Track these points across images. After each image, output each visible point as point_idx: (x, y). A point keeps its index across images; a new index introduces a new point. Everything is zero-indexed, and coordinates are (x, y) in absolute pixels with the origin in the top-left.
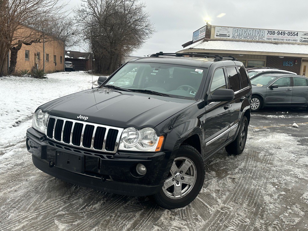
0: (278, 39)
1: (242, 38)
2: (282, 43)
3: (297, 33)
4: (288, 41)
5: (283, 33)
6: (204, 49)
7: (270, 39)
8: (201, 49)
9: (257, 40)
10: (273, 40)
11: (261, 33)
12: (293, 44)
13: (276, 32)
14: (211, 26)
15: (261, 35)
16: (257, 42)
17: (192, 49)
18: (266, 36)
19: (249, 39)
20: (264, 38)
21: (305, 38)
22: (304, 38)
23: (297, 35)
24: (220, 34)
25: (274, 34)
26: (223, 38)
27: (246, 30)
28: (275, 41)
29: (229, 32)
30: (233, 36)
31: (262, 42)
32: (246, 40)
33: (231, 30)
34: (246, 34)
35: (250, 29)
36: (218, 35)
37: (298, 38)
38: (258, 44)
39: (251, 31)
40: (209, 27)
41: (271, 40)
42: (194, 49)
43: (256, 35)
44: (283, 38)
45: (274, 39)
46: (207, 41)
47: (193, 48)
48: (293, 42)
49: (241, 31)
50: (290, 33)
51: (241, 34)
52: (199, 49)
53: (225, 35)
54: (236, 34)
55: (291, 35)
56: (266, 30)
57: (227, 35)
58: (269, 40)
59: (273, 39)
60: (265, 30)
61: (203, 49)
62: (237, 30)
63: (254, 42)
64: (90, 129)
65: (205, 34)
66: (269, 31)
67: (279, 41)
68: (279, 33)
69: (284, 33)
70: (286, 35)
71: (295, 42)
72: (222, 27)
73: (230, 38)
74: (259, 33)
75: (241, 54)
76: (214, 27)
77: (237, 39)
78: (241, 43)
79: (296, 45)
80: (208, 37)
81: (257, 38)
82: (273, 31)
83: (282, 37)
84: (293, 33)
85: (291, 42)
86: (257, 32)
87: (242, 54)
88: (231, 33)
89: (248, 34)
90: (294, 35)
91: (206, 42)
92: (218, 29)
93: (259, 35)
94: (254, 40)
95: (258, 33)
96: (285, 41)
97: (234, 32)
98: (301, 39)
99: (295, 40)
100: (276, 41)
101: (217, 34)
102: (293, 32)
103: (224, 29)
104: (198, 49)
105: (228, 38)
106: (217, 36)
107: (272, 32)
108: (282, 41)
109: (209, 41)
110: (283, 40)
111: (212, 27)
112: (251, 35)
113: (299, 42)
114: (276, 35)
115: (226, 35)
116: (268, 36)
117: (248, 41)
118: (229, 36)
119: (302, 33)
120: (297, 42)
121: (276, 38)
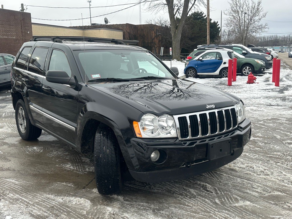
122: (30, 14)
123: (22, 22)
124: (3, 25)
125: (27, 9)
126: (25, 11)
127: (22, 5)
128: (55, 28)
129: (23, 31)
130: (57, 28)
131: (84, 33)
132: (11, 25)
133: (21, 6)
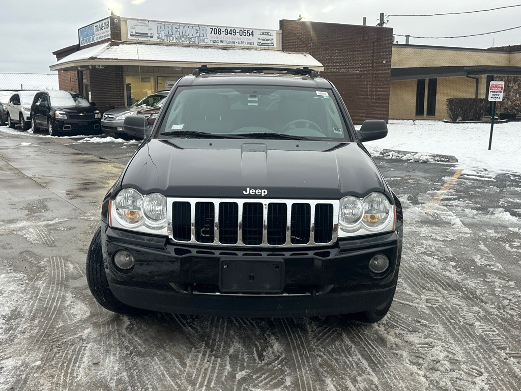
0: (227, 42)
1: (173, 40)
2: (233, 48)
3: (253, 32)
4: (241, 45)
5: (232, 32)
6: (117, 59)
7: (215, 41)
8: (112, 59)
9: (197, 43)
10: (220, 44)
11: (201, 31)
12: (248, 49)
13: (223, 30)
14: (119, 18)
15: (201, 35)
16: (198, 46)
17: (95, 60)
18: (210, 38)
19: (185, 42)
20: (206, 41)
21: (264, 40)
22: (262, 40)
23: (253, 35)
24: (136, 33)
25: (220, 33)
26: (141, 39)
27: (178, 27)
28: (223, 44)
29: (150, 29)
30: (159, 37)
31: (205, 47)
32: (180, 44)
33: (153, 26)
34: (178, 33)
35: (184, 25)
36: (134, 33)
37: (255, 40)
38: (200, 49)
39: (186, 28)
40: (116, 21)
41: (217, 44)
42: (99, 59)
43: (195, 35)
44: (233, 40)
45: (221, 41)
46: (117, 44)
47: (96, 58)
48: (249, 45)
49: (170, 28)
50: (243, 32)
51: (170, 33)
52: (109, 59)
53: (145, 35)
54: (163, 33)
55: (245, 34)
56: (208, 26)
57: (149, 35)
58: (214, 44)
59: (219, 42)
60: (206, 27)
61: (115, 59)
62: (163, 26)
63: (193, 46)
64: (277, 211)
65: (110, 33)
66: (212, 29)
67: (228, 44)
68: (227, 32)
69: (234, 31)
70: (238, 35)
71: (251, 46)
72: (138, 20)
73: (155, 39)
74: (199, 31)
75: (177, 67)
76: (126, 20)
77: (166, 41)
78: (173, 47)
79: (253, 51)
80: (116, 38)
81: (197, 39)
82: (219, 28)
83: (232, 38)
84: (246, 32)
85: (245, 45)
86: (195, 30)
87: (179, 68)
88: (154, 31)
89: (181, 34)
90: (248, 34)
91: (115, 47)
92: (131, 24)
93: (198, 35)
94: (191, 42)
95: (197, 31)
96: (237, 44)
97: (159, 30)
98: (259, 41)
99: (251, 43)
100: (225, 44)
101: (132, 32)
102: (247, 30)
103: (143, 24)
104: (106, 59)
105: (151, 39)
106: (132, 35)
107: (217, 31)
108: (233, 45)
109: (120, 45)
110: (233, 42)
111: (121, 19)
112: (187, 34)
113: (255, 45)
114: (223, 34)
115: (147, 34)
116: (212, 37)
117: (183, 46)
118: (152, 37)
119: (259, 32)
120: (253, 46)
121: (224, 40)
122: (391, 29)
123: (375, 44)
124: (342, 50)
125: (388, 21)
126: (384, 26)
127: (382, 15)
128: (452, 52)
129: (375, 60)
130: (454, 52)
131: (509, 60)
132: (356, 51)
133: (379, 18)
